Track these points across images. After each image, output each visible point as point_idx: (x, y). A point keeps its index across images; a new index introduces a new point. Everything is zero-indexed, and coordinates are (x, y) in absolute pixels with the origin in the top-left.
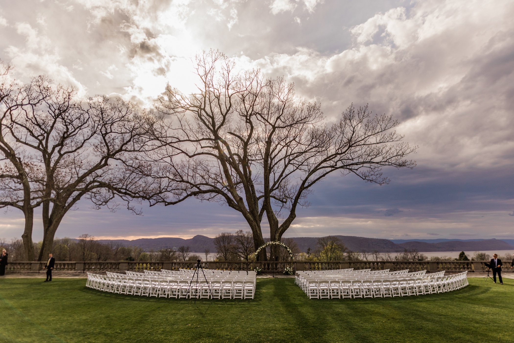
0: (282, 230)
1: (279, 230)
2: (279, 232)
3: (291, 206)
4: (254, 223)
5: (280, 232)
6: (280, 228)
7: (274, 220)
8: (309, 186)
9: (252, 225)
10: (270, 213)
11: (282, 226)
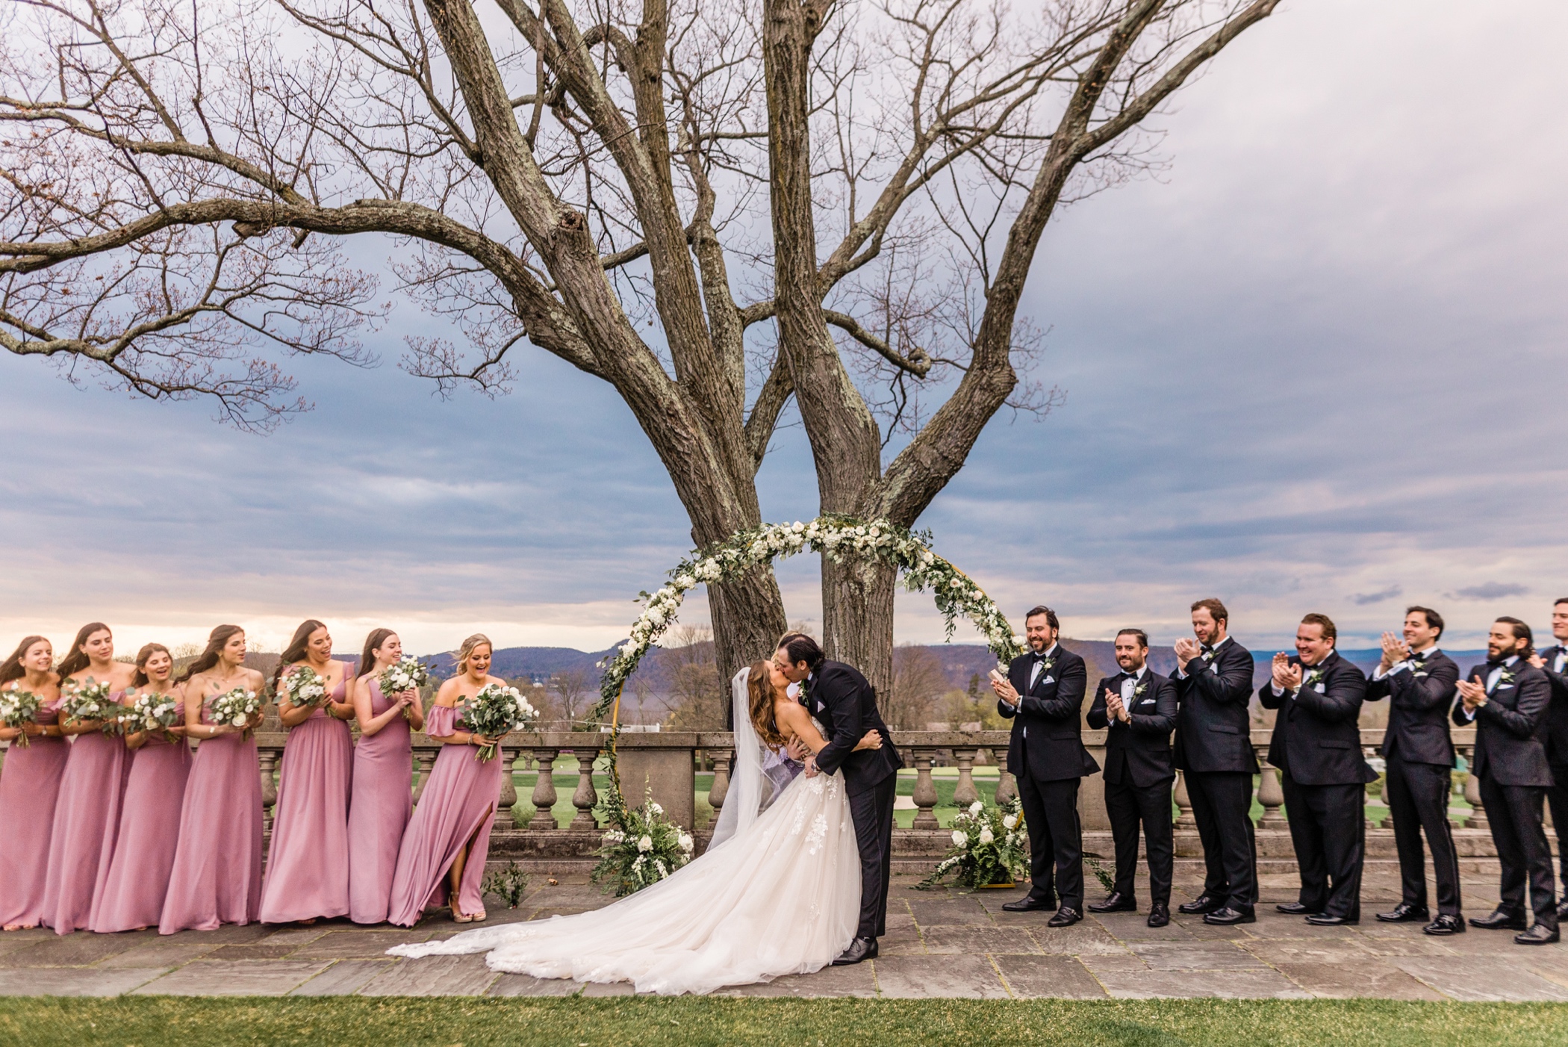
0: (908, 488)
1: (888, 487)
2: (886, 508)
3: (982, 303)
4: (695, 434)
5: (896, 507)
6: (892, 474)
7: (846, 416)
8: (1133, 116)
9: (671, 449)
10: (819, 363)
11: (911, 456)
